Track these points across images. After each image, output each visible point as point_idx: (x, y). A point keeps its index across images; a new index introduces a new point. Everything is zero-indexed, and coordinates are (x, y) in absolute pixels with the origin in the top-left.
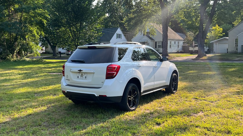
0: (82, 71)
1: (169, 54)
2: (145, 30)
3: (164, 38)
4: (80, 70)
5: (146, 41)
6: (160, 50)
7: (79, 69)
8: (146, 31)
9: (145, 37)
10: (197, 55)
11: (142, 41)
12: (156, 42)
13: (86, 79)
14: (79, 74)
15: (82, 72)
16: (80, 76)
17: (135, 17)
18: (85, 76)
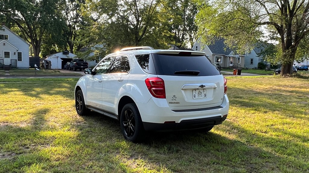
0: (204, 86)
13: (206, 97)
14: (195, 92)
16: (197, 95)
18: (205, 93)
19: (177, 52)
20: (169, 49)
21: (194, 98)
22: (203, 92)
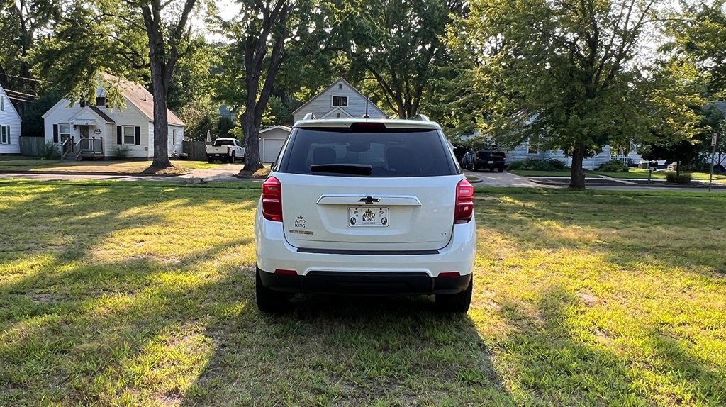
0: (376, 200)
1: (172, 162)
2: (93, 90)
3: (159, 118)
4: (369, 200)
5: (90, 123)
6: (131, 150)
7: (364, 196)
8: (96, 95)
9: (87, 112)
10: (242, 167)
11: (80, 121)
12: (119, 128)
13: (387, 225)
14: (356, 212)
15: (374, 203)
16: (359, 220)
17: (64, 50)
18: (383, 216)
19: (345, 123)
20: (325, 118)
21: (351, 225)
22: (377, 214)
